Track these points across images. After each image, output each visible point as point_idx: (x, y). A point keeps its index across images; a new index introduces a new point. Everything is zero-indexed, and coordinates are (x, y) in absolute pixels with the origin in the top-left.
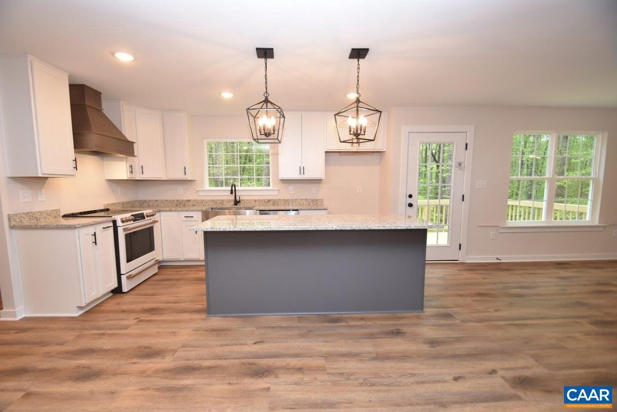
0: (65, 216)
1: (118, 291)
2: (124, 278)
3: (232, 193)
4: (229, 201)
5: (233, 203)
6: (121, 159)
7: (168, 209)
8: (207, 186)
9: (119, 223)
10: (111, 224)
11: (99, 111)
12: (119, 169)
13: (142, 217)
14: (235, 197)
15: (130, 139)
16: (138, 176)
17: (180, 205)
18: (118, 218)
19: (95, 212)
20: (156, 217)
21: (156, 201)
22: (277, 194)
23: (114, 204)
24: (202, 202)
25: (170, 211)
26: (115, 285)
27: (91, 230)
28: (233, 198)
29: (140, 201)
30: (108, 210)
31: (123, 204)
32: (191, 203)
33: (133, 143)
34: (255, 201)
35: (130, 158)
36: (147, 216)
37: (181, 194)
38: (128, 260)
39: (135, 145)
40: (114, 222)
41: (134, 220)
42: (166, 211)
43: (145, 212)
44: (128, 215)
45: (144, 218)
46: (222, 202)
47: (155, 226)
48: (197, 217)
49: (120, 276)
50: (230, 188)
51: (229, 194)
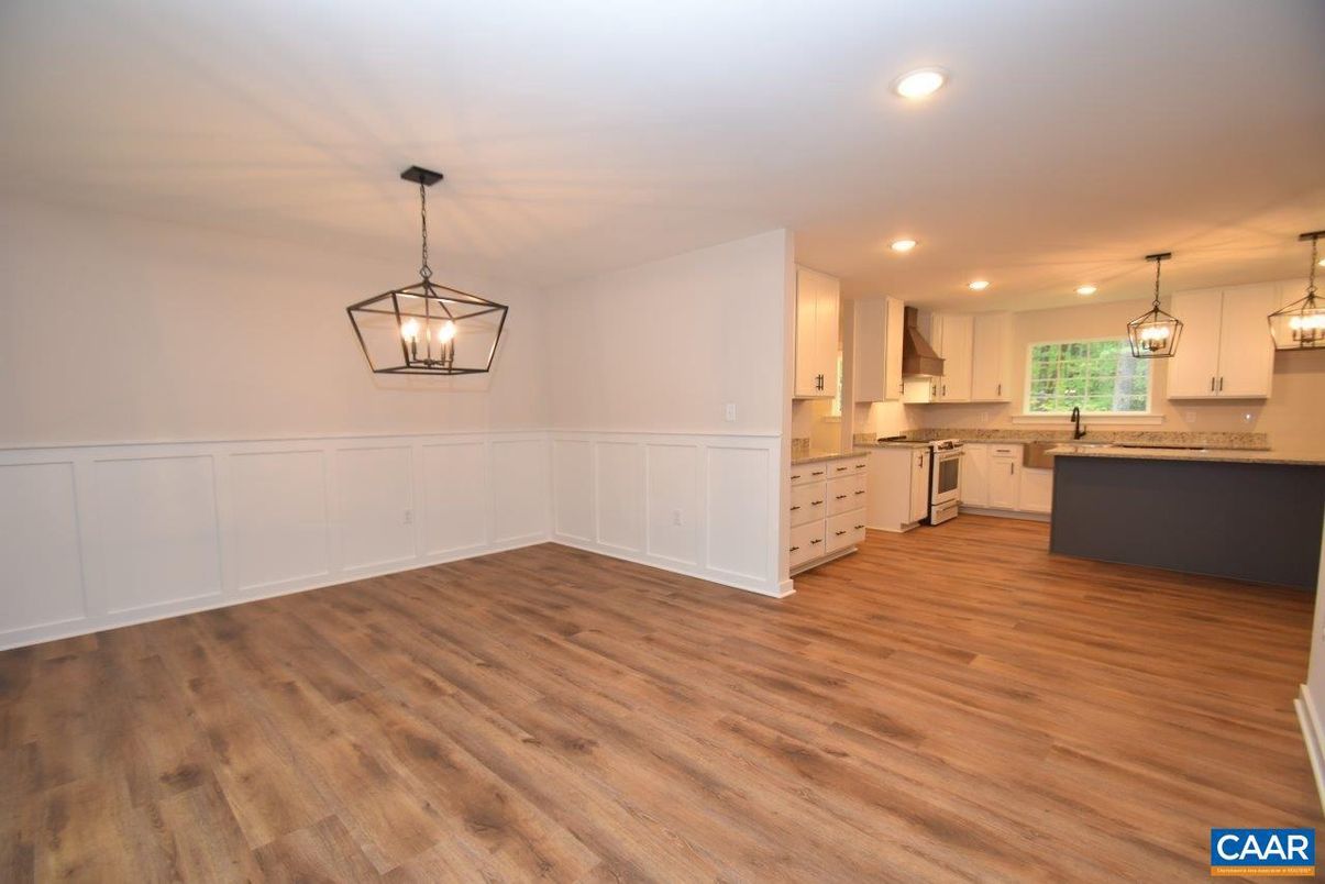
0: (880, 440)
1: (926, 522)
2: (933, 509)
3: (1073, 420)
4: (1067, 433)
5: (1071, 436)
6: (925, 379)
7: (975, 439)
8: (1027, 411)
9: (936, 450)
10: (929, 450)
11: (915, 328)
12: (921, 392)
13: (950, 446)
14: (1078, 428)
15: (939, 356)
16: (937, 400)
17: (983, 436)
18: (937, 444)
20: (959, 449)
21: (951, 430)
22: (1160, 423)
23: (908, 432)
24: (1018, 433)
25: (977, 442)
26: (923, 514)
27: (917, 453)
28: (1072, 428)
29: (926, 430)
30: (905, 437)
31: (914, 432)
32: (999, 434)
33: (942, 361)
34: (1115, 433)
35: (936, 379)
36: (956, 446)
37: (986, 422)
38: (939, 492)
39: (945, 363)
40: (932, 448)
41: (946, 448)
42: (970, 442)
43: (954, 441)
44: (940, 443)
45: (952, 447)
46: (1053, 433)
47: (960, 458)
48: (1016, 452)
49: (930, 505)
50: (1071, 413)
51: (1070, 422)
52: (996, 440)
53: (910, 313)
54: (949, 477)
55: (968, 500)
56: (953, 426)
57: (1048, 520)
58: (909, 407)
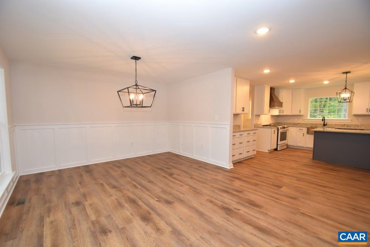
0: (263, 126)
1: (276, 150)
2: (278, 146)
3: (323, 120)
4: (321, 124)
5: (322, 125)
6: (277, 108)
7: (292, 126)
8: (309, 118)
9: (279, 129)
11: (274, 94)
12: (276, 112)
13: (284, 128)
14: (324, 123)
15: (282, 102)
16: (281, 114)
17: (295, 125)
18: (279, 127)
19: (268, 125)
20: (287, 129)
21: (284, 123)
22: (350, 122)
23: (272, 123)
24: (306, 124)
25: (293, 127)
26: (275, 147)
27: (273, 130)
28: (323, 123)
29: (278, 123)
30: (271, 125)
31: (274, 123)
32: (300, 125)
33: (282, 103)
34: (336, 125)
35: (281, 108)
36: (286, 128)
37: (296, 121)
38: (280, 141)
39: (283, 103)
40: (278, 128)
41: (283, 128)
42: (290, 127)
43: (285, 126)
44: (281, 127)
45: (285, 128)
46: (317, 124)
47: (287, 131)
48: (305, 130)
49: (277, 145)
50: (322, 118)
51: (321, 121)
52: (299, 126)
53: (272, 90)
54: (283, 136)
55: (289, 143)
56: (285, 122)
57: (312, 150)
58: (272, 116)
